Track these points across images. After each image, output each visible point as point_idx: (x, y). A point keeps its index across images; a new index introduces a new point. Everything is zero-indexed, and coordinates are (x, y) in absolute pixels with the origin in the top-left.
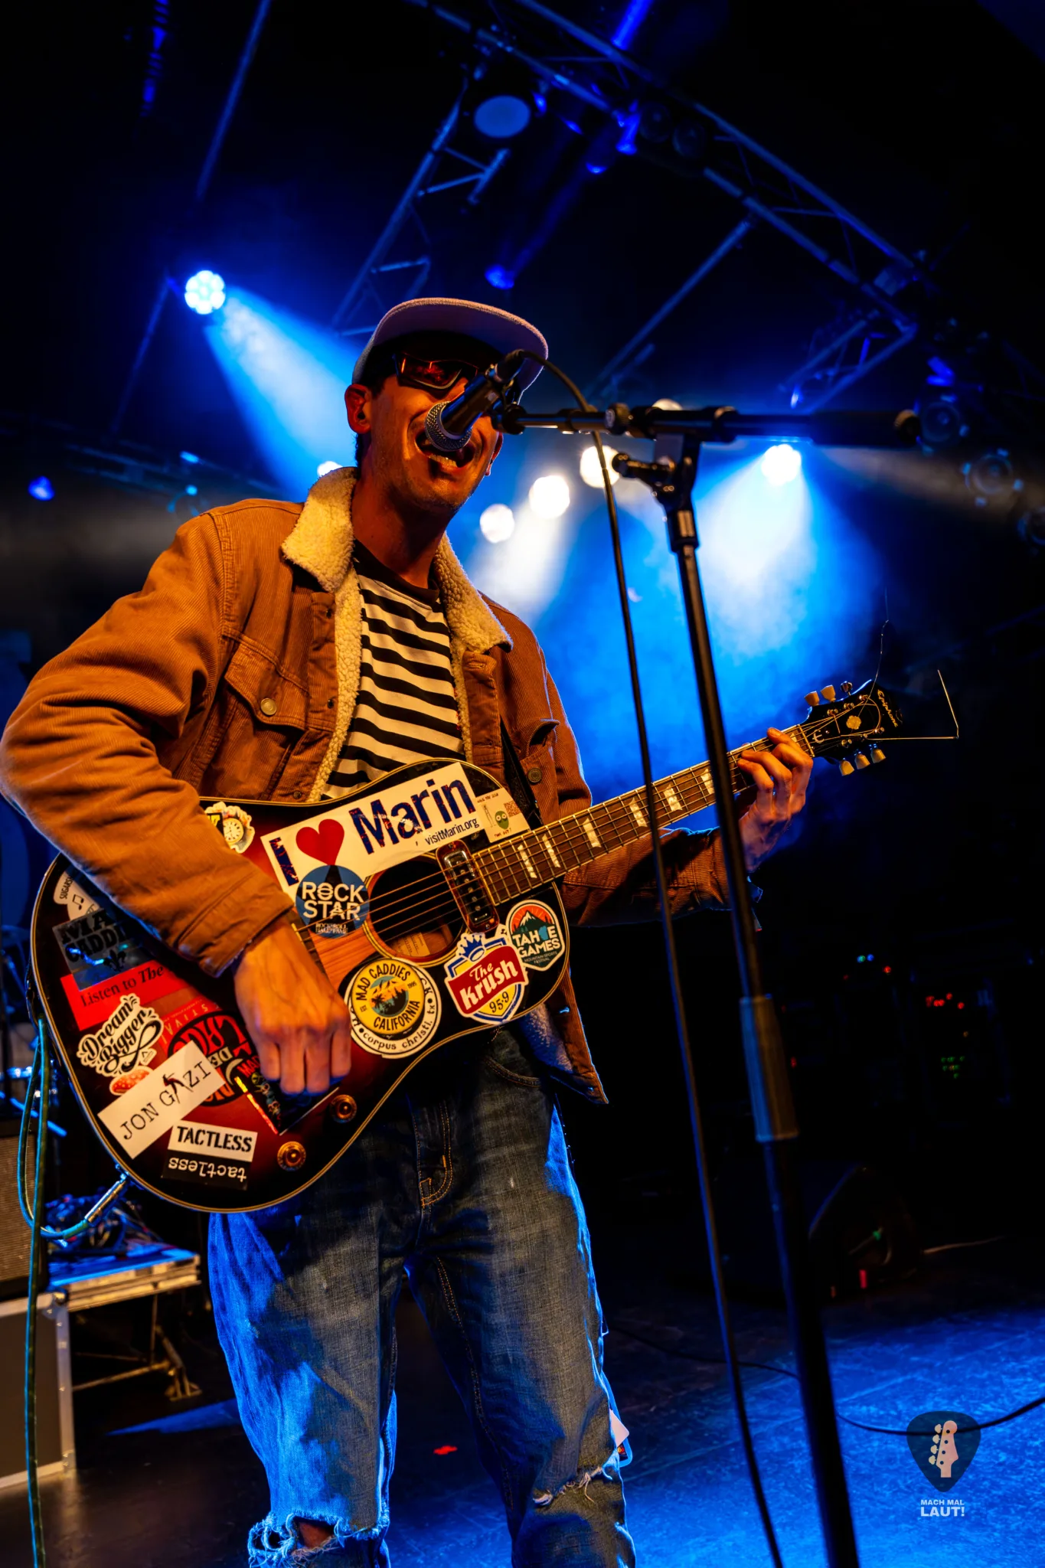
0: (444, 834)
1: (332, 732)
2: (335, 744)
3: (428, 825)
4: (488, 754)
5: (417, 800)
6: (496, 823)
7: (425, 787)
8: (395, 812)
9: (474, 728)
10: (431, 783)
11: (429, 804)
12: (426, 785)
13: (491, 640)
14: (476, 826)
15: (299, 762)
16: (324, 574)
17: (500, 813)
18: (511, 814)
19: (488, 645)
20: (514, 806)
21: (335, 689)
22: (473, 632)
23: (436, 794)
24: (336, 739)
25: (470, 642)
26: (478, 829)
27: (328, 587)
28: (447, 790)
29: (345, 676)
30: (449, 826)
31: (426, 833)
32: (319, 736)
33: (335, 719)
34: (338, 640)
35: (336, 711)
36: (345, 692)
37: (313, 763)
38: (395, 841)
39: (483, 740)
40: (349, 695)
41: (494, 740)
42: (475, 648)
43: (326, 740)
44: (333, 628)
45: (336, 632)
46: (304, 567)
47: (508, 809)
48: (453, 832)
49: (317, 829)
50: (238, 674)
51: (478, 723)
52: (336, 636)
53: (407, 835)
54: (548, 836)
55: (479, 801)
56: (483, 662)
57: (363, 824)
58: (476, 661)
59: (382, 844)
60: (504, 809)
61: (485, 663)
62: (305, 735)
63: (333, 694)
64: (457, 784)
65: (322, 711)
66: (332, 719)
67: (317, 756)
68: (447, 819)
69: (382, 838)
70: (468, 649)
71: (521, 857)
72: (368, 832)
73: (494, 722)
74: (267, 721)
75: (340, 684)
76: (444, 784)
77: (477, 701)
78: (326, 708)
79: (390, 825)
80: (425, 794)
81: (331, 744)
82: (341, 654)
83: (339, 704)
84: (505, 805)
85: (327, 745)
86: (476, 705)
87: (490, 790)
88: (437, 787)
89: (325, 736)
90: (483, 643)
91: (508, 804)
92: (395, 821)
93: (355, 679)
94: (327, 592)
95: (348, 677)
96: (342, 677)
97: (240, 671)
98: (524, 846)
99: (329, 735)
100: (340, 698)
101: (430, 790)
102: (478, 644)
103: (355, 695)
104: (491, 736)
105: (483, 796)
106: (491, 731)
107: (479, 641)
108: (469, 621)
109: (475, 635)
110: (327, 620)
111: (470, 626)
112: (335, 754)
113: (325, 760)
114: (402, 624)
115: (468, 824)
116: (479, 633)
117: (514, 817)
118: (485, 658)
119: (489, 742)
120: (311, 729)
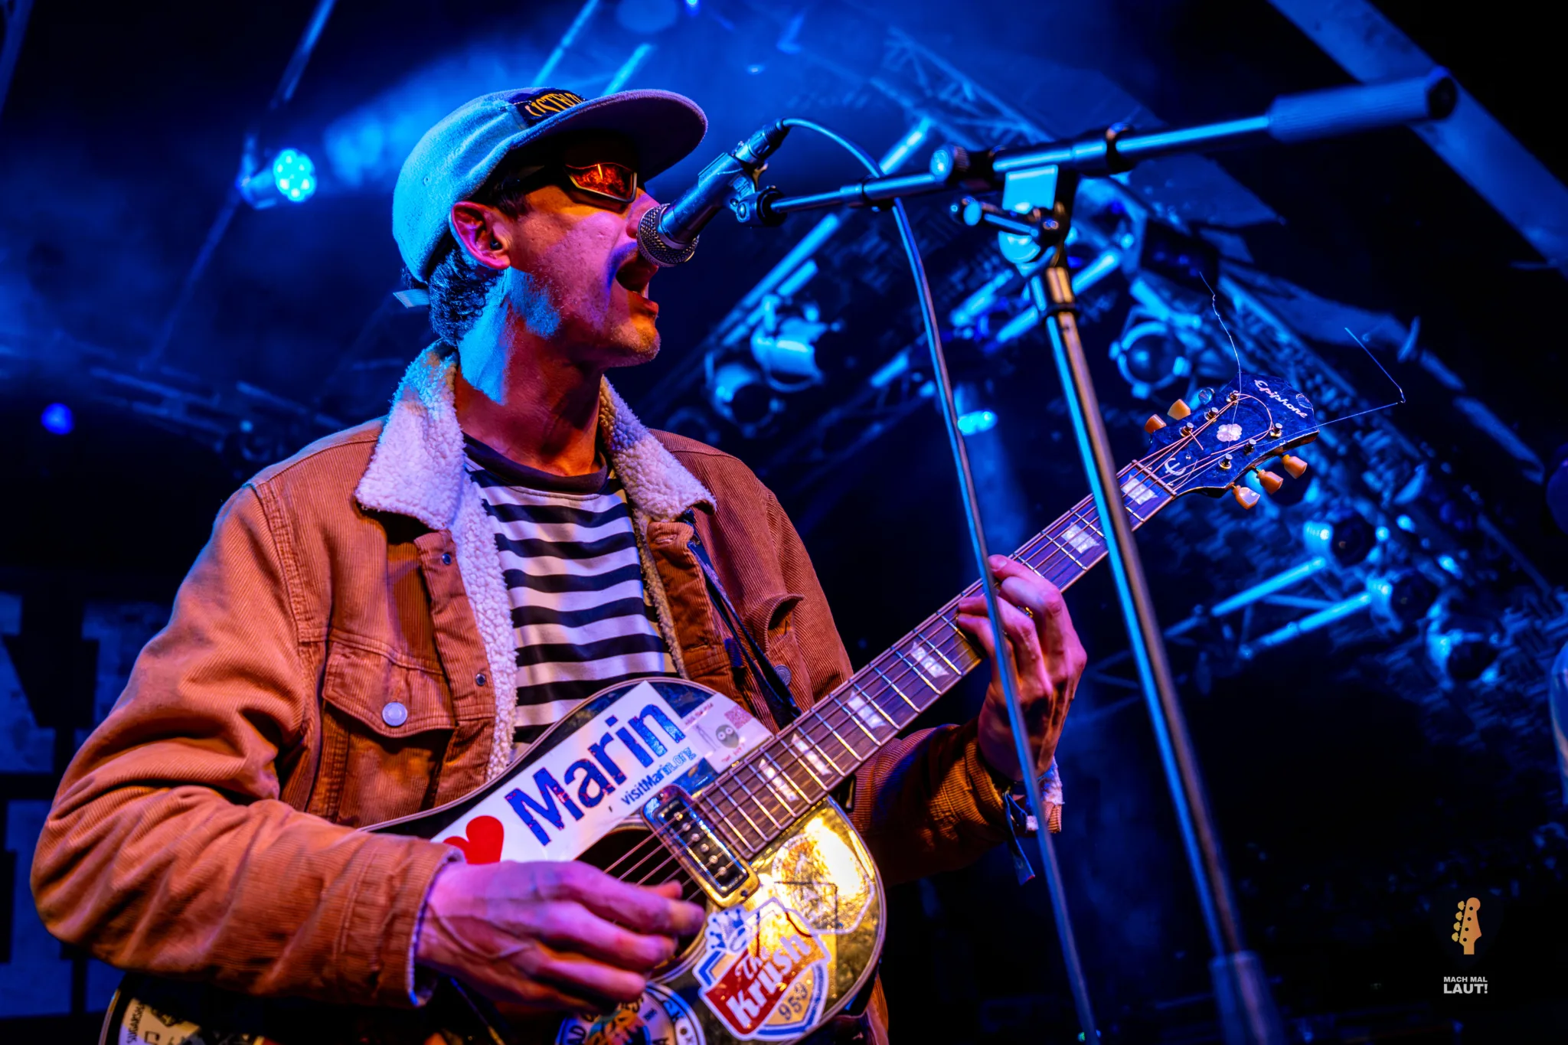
0: (648, 782)
1: (494, 718)
2: (503, 735)
3: (621, 778)
4: (706, 657)
5: (597, 750)
6: (719, 744)
7: (606, 729)
8: (569, 777)
9: (680, 625)
10: (612, 721)
11: (617, 751)
12: (606, 725)
13: (681, 501)
14: (691, 756)
15: (456, 770)
16: (425, 509)
17: (722, 728)
18: (738, 725)
19: (679, 509)
20: (740, 711)
21: (482, 657)
22: (656, 495)
23: (623, 734)
24: (502, 725)
25: (654, 510)
26: (696, 761)
27: (436, 523)
28: (637, 723)
29: (492, 636)
30: (652, 770)
31: (621, 790)
32: (475, 729)
33: (494, 698)
34: (469, 590)
35: (491, 687)
36: (497, 658)
37: (475, 767)
38: (578, 815)
39: (695, 640)
40: (504, 659)
41: (709, 636)
42: (661, 516)
43: (487, 731)
44: (458, 576)
45: (464, 579)
46: (394, 511)
47: (732, 720)
48: (659, 776)
49: (464, 836)
50: (337, 686)
51: (684, 618)
52: (466, 585)
53: (591, 803)
54: (799, 734)
55: (689, 722)
56: (673, 533)
57: (527, 808)
58: (666, 534)
59: (559, 824)
60: (728, 722)
61: (677, 533)
62: (455, 733)
63: (480, 665)
64: (652, 710)
65: (473, 693)
66: (488, 700)
67: (479, 755)
68: (646, 761)
69: (559, 817)
70: (653, 520)
71: (765, 776)
72: (537, 816)
73: (705, 612)
74: (396, 734)
75: (488, 648)
76: (631, 717)
77: (676, 589)
78: (475, 687)
79: (566, 796)
80: (607, 739)
81: (497, 734)
82: (480, 607)
83: (494, 676)
84: (727, 715)
85: (491, 737)
86: (675, 594)
87: (700, 702)
88: (623, 723)
89: (485, 725)
90: (671, 507)
91: (731, 712)
92: (572, 790)
93: (507, 634)
94: (437, 531)
95: (496, 635)
96: (489, 639)
97: (338, 680)
98: (767, 760)
99: (490, 723)
100: (494, 667)
101: (613, 730)
102: (665, 510)
103: (513, 655)
104: (705, 632)
105: (693, 714)
106: (703, 624)
107: (665, 504)
108: (649, 482)
109: (659, 498)
110: (447, 568)
111: (651, 487)
112: (505, 745)
113: (492, 757)
114: (563, 533)
115: (680, 758)
116: (665, 494)
117: (745, 727)
118: (677, 525)
119: (705, 639)
120: (461, 723)
